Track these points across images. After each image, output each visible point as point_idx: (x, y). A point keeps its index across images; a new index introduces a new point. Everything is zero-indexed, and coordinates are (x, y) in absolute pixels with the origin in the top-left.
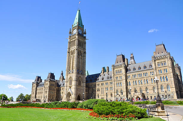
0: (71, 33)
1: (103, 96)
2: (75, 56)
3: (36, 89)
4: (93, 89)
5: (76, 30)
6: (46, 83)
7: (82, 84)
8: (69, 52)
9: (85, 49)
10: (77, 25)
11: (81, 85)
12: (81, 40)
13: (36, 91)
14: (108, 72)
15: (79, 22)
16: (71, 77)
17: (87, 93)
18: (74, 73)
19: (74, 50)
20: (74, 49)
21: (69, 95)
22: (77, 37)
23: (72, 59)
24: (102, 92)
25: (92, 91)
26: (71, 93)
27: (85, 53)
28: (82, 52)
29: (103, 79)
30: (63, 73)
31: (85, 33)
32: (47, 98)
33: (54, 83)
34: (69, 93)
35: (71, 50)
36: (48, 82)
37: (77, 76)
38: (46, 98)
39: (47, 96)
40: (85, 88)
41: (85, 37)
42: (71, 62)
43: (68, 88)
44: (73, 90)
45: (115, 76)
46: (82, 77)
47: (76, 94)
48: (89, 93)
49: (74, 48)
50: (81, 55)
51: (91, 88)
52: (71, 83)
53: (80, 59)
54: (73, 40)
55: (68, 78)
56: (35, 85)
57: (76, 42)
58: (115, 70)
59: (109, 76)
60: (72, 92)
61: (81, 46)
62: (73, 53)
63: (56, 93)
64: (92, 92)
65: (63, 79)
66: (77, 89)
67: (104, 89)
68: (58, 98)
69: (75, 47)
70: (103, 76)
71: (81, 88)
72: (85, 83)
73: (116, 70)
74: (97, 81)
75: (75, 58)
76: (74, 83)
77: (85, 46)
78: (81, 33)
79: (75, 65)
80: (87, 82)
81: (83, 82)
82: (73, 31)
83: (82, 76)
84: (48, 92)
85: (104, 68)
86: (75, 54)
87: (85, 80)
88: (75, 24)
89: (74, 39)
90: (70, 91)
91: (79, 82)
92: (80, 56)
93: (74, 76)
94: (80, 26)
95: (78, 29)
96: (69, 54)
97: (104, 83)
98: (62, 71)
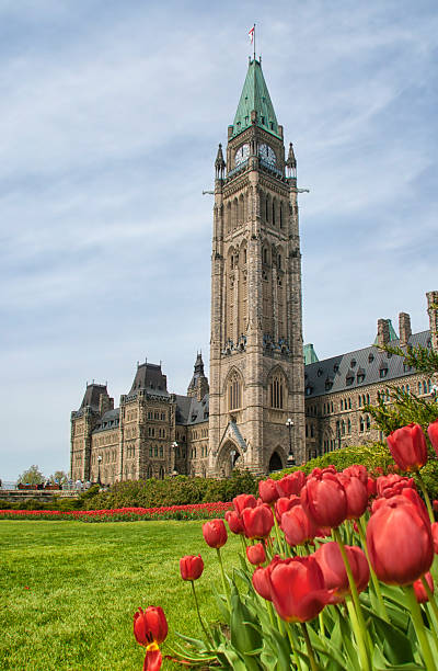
0: (224, 165)
2: (250, 271)
3: (90, 440)
4: (338, 422)
5: (246, 147)
6: (128, 409)
7: (288, 403)
8: (219, 257)
9: (294, 237)
10: (250, 124)
11: (285, 406)
12: (273, 194)
13: (89, 450)
14: (408, 335)
15: (257, 111)
16: (233, 373)
17: (313, 440)
18: (249, 350)
19: (245, 241)
20: (241, 238)
21: (229, 451)
22: (253, 177)
23: (236, 285)
25: (338, 430)
26: (239, 445)
27: (295, 255)
28: (284, 254)
29: (383, 372)
30: (201, 366)
33: (162, 408)
34: (229, 445)
35: (227, 247)
36: (137, 406)
37: (262, 364)
40: (302, 417)
41: (292, 181)
42: (234, 303)
43: (224, 421)
44: (248, 431)
46: (286, 369)
47: (263, 449)
48: (320, 442)
49: (244, 232)
50: (279, 265)
51: (333, 419)
52: (235, 400)
53: (276, 285)
54: (237, 195)
55: (224, 376)
56: (83, 424)
57: (253, 201)
60: (243, 441)
61: (278, 222)
62: (238, 257)
64: (338, 437)
65: (206, 389)
66: (265, 428)
69: (249, 227)
70: (386, 360)
71: (285, 419)
72: (301, 398)
74: (356, 385)
75: (249, 278)
76: (249, 396)
78: (271, 159)
79: (249, 314)
81: (291, 393)
82: (232, 157)
83: (286, 366)
84: (137, 451)
86: (250, 260)
87: (302, 380)
88: (243, 121)
89: (242, 191)
90: (234, 437)
91: (272, 390)
92: (274, 271)
93: (250, 364)
94: (264, 127)
95: (256, 143)
96: (219, 264)
98: (199, 357)
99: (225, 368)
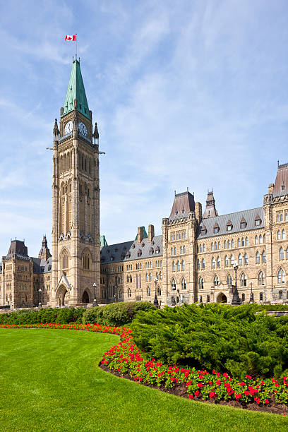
0: (58, 132)
1: (140, 293)
2: (73, 196)
4: (116, 278)
5: (71, 122)
6: (7, 264)
7: (92, 267)
8: (56, 187)
9: (96, 179)
10: (73, 109)
11: (90, 268)
12: (86, 153)
14: (153, 236)
15: (77, 100)
16: (64, 250)
17: (104, 285)
18: (73, 239)
19: (70, 180)
20: (68, 178)
21: (62, 290)
22: (75, 143)
23: (66, 203)
24: (139, 285)
25: (116, 281)
26: (67, 287)
27: (97, 189)
28: (91, 188)
29: (140, 254)
30: (46, 242)
31: (96, 135)
32: (13, 300)
33: (26, 265)
34: (62, 286)
35: (61, 181)
36: (11, 263)
37: (79, 247)
38: (9, 299)
39: (13, 295)
40: (99, 274)
41: (96, 147)
42: (65, 213)
43: (60, 274)
44: (72, 279)
45: (169, 247)
46: (91, 249)
47: (79, 289)
48: (107, 286)
49: (70, 174)
50: (89, 193)
51: (114, 276)
52: (65, 264)
53: (86, 205)
54: (66, 152)
55: (59, 251)
57: (74, 158)
58: (170, 231)
59: (155, 247)
60: (69, 285)
61: (88, 170)
62: (66, 188)
63: (34, 287)
64: (116, 285)
65: (49, 255)
66: (80, 278)
67: (143, 278)
68: (39, 298)
69: (72, 172)
70: (141, 248)
71: (90, 275)
72: (99, 264)
73: (173, 230)
74: (126, 259)
75: (73, 200)
76: (72, 263)
77: (98, 170)
78: (85, 132)
79: (73, 220)
80: (103, 260)
81: (94, 262)
82: (63, 128)
83: (91, 248)
84: (13, 287)
85: (142, 229)
86: (73, 191)
87: (99, 256)
88: (69, 106)
89: (69, 150)
90: (65, 283)
91: (84, 260)
92: (86, 197)
93: (72, 246)
94: (81, 112)
95: (77, 121)
96: (56, 191)
97: (143, 262)
98: (45, 238)
99: (60, 248)
